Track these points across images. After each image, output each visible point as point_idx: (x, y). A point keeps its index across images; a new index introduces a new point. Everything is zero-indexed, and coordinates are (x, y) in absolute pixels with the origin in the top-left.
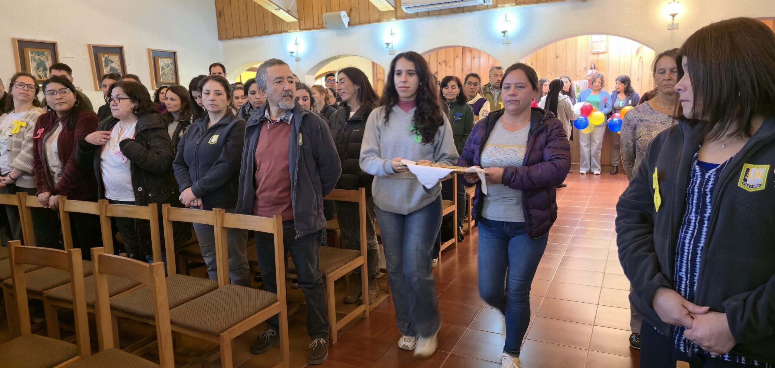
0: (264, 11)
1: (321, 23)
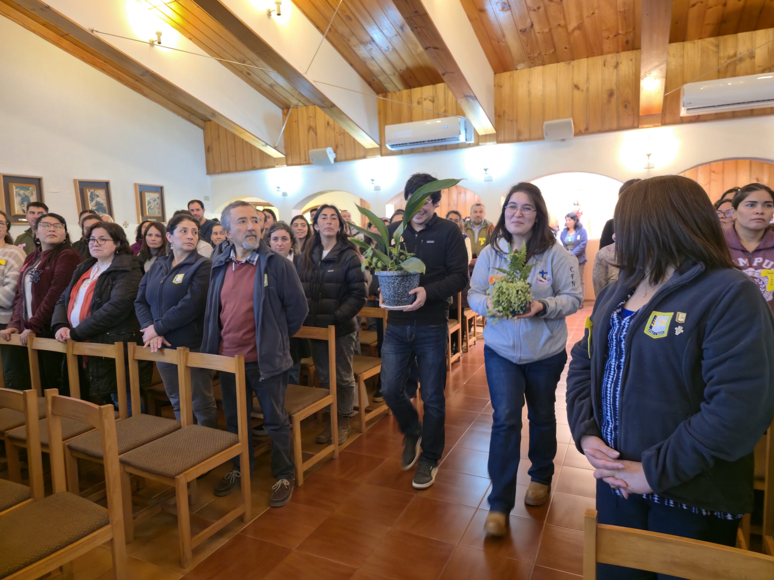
0: (252, 148)
1: (307, 159)
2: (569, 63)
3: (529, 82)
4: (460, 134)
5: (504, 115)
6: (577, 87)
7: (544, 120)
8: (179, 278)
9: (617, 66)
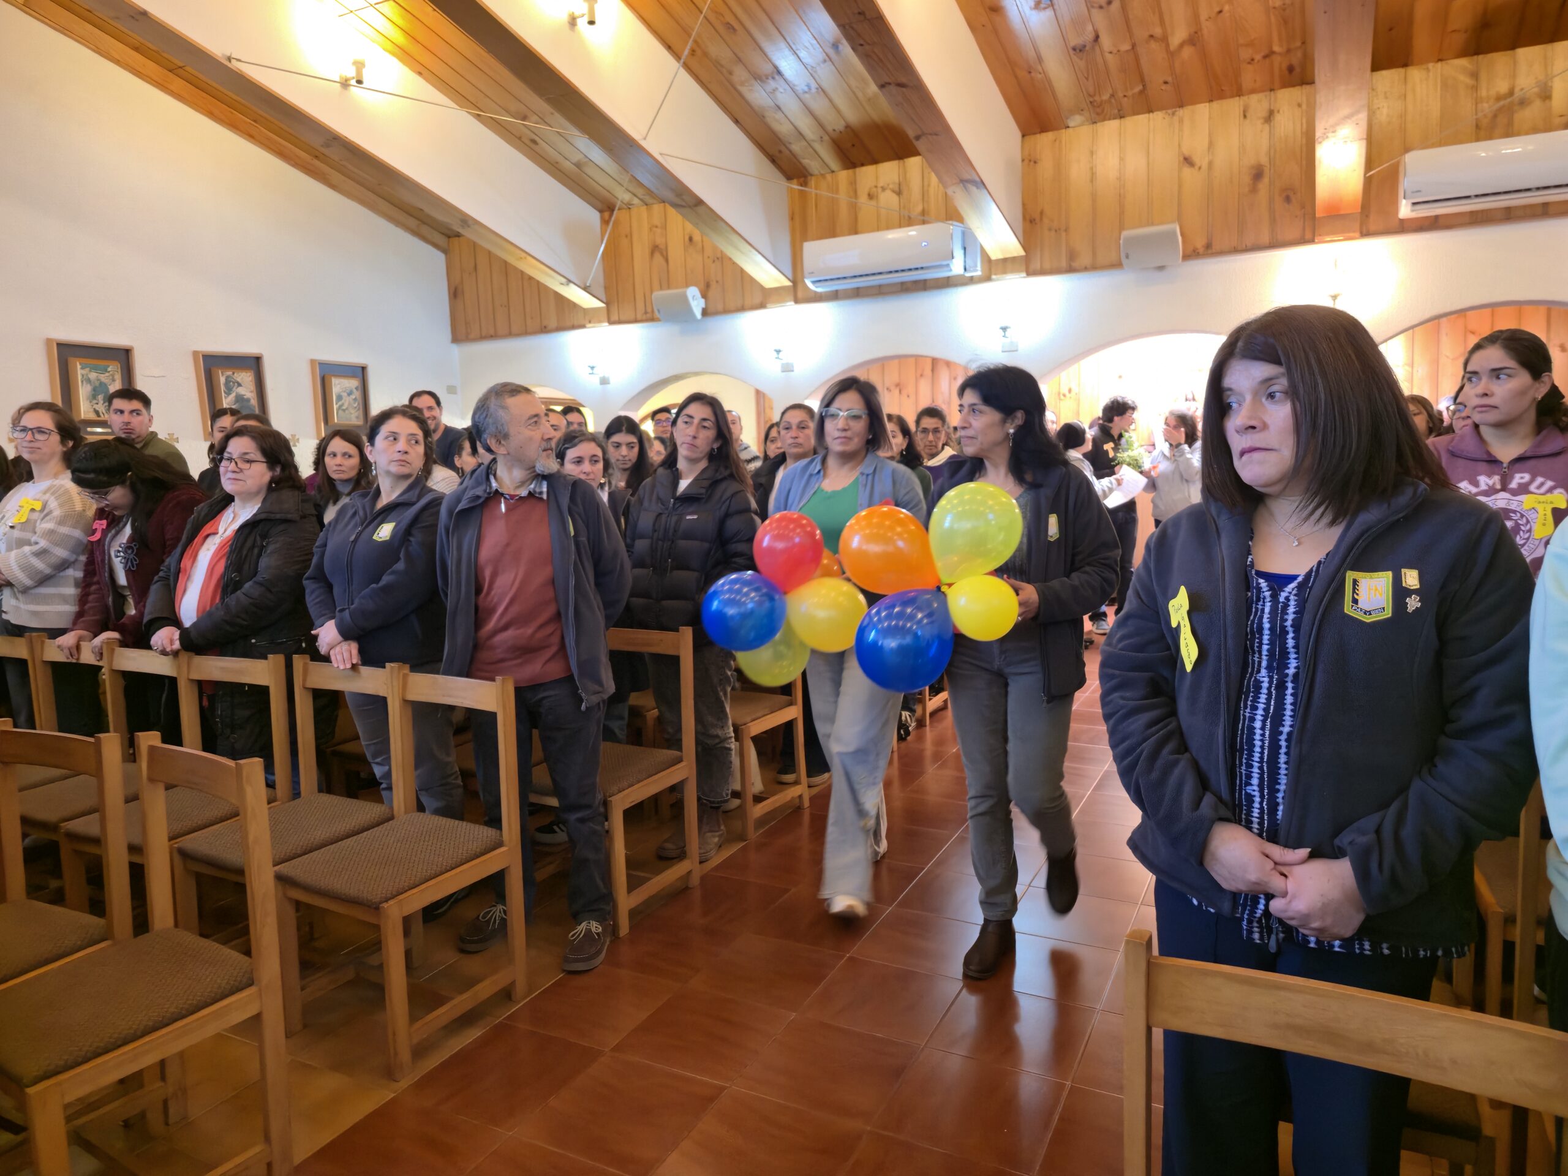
2: (1173, 114)
3: (1092, 153)
4: (953, 258)
5: (1041, 219)
6: (1188, 161)
7: (1122, 228)
8: (385, 531)
9: (1269, 117)
